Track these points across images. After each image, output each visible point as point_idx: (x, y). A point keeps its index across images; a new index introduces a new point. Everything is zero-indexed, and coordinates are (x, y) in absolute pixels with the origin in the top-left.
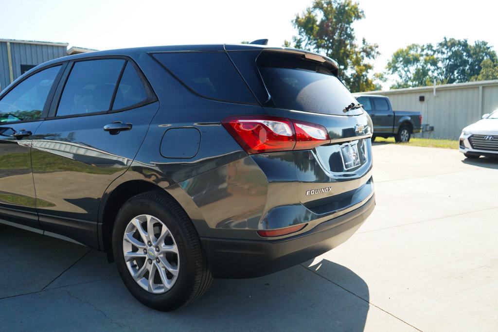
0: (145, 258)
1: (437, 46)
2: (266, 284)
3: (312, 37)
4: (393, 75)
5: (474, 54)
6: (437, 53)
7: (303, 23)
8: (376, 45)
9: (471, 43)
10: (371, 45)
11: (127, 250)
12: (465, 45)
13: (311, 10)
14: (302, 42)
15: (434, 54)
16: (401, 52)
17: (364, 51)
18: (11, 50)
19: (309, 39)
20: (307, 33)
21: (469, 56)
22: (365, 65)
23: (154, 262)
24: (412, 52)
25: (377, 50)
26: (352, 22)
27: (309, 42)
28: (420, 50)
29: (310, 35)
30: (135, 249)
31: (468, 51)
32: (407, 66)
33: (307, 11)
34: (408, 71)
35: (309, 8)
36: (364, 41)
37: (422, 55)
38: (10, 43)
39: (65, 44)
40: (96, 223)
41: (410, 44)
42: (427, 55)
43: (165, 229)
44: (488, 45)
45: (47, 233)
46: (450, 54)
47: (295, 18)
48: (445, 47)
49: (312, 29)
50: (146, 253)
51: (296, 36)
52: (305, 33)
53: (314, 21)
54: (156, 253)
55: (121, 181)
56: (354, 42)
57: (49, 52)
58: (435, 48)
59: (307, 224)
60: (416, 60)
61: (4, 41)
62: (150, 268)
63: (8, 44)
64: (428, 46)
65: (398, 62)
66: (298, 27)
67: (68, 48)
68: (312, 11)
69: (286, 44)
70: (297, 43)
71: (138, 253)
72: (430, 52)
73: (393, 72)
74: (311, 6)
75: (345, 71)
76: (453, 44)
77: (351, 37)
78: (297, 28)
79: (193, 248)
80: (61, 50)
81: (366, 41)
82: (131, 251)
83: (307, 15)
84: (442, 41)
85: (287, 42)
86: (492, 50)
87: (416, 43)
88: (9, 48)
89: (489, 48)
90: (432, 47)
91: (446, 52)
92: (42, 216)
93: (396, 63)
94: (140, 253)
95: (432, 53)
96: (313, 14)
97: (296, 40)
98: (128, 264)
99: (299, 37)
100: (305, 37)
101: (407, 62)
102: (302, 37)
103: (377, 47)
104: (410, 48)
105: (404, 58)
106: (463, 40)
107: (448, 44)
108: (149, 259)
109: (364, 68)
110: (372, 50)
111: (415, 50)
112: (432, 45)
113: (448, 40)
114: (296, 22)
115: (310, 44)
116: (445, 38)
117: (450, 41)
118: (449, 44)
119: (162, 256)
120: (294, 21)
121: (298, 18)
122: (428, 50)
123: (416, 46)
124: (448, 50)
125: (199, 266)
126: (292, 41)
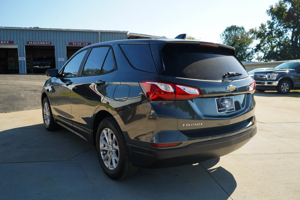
0: (107, 151)
2: (176, 175)
3: (281, 21)
7: (275, 12)
11: (101, 146)
14: (274, 24)
18: (100, 36)
19: (280, 22)
20: (278, 19)
23: (111, 153)
27: (279, 24)
29: (280, 20)
30: (105, 146)
33: (279, 3)
35: (281, 2)
38: (101, 32)
39: (126, 31)
40: (91, 130)
43: (114, 136)
45: (76, 133)
47: (270, 9)
49: (282, 15)
50: (108, 148)
51: (270, 20)
52: (276, 19)
53: (284, 10)
54: (111, 148)
55: (99, 110)
57: (119, 36)
59: (182, 143)
61: (98, 31)
62: (109, 156)
63: (99, 33)
66: (272, 15)
67: (128, 34)
68: (283, 3)
69: (263, 26)
70: (270, 25)
71: (105, 148)
78: (270, 16)
79: (124, 148)
80: (124, 35)
82: (103, 146)
83: (279, 6)
85: (263, 25)
88: (100, 35)
92: (74, 124)
94: (106, 148)
97: (269, 23)
98: (102, 153)
99: (272, 21)
100: (276, 21)
102: (274, 21)
108: (109, 152)
114: (270, 12)
115: (280, 25)
119: (114, 150)
120: (269, 11)
121: (272, 8)
125: (128, 159)
126: (267, 24)
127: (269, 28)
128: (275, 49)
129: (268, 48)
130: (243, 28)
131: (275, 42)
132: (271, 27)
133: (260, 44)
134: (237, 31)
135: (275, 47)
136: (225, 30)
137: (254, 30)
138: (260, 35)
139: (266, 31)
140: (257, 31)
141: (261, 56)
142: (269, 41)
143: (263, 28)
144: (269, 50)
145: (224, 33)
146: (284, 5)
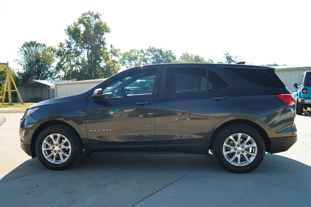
1: (146, 51)
4: (123, 67)
5: (166, 57)
6: (146, 55)
7: (73, 32)
8: (119, 49)
9: (164, 51)
10: (116, 48)
12: (161, 52)
13: (77, 24)
14: (71, 44)
15: (145, 55)
16: (126, 53)
17: (112, 52)
19: (77, 42)
21: (163, 58)
22: (113, 61)
24: (133, 54)
25: (119, 52)
26: (104, 34)
27: (77, 44)
28: (137, 53)
31: (162, 55)
32: (130, 62)
34: (132, 65)
35: (75, 23)
36: (111, 46)
37: (138, 56)
41: (131, 49)
42: (141, 56)
44: (172, 53)
46: (153, 56)
47: (67, 28)
48: (150, 52)
49: (79, 36)
51: (68, 40)
52: (73, 39)
53: (80, 31)
56: (106, 46)
58: (145, 52)
60: (135, 58)
64: (141, 50)
65: (125, 59)
69: (61, 45)
70: (68, 44)
72: (142, 54)
73: (123, 65)
74: (77, 21)
75: (100, 64)
76: (155, 51)
77: (103, 43)
78: (68, 35)
81: (113, 46)
83: (74, 27)
84: (148, 48)
86: (174, 55)
87: (135, 49)
89: (172, 54)
90: (143, 51)
91: (151, 55)
93: (124, 59)
95: (144, 55)
96: (78, 27)
97: (67, 42)
99: (69, 41)
100: (74, 41)
101: (130, 59)
102: (71, 41)
103: (119, 50)
104: (132, 51)
105: (129, 57)
106: (160, 49)
107: (151, 50)
109: (112, 62)
110: (116, 52)
111: (135, 52)
112: (143, 50)
113: (151, 48)
114: (68, 31)
116: (150, 47)
117: (153, 49)
118: (153, 50)
121: (69, 28)
122: (141, 53)
123: (135, 50)
124: (152, 53)
126: (65, 43)
127: (67, 47)
128: (74, 68)
129: (67, 67)
130: (44, 45)
131: (74, 62)
132: (69, 46)
133: (60, 63)
134: (37, 47)
135: (73, 66)
136: (23, 45)
137: (53, 47)
138: (59, 54)
139: (65, 50)
140: (56, 49)
141: (62, 75)
142: (68, 60)
143: (61, 47)
144: (69, 69)
145: (22, 49)
146: (79, 27)
